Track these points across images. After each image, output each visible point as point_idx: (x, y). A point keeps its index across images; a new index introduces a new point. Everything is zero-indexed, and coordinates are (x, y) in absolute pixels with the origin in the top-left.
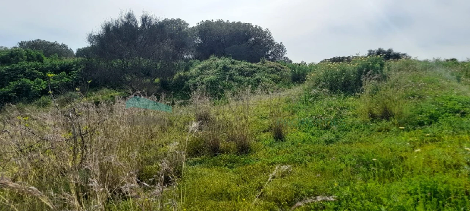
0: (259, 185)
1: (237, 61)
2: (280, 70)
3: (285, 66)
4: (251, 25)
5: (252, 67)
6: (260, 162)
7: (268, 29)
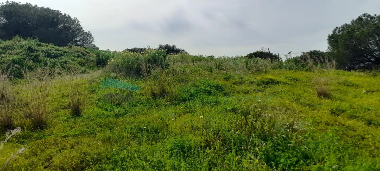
0: (48, 157)
1: (44, 44)
2: (86, 55)
3: (91, 52)
4: (60, 12)
5: (59, 50)
6: (53, 136)
7: (76, 18)
